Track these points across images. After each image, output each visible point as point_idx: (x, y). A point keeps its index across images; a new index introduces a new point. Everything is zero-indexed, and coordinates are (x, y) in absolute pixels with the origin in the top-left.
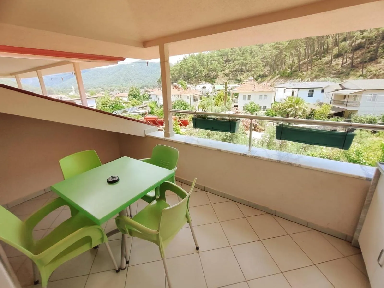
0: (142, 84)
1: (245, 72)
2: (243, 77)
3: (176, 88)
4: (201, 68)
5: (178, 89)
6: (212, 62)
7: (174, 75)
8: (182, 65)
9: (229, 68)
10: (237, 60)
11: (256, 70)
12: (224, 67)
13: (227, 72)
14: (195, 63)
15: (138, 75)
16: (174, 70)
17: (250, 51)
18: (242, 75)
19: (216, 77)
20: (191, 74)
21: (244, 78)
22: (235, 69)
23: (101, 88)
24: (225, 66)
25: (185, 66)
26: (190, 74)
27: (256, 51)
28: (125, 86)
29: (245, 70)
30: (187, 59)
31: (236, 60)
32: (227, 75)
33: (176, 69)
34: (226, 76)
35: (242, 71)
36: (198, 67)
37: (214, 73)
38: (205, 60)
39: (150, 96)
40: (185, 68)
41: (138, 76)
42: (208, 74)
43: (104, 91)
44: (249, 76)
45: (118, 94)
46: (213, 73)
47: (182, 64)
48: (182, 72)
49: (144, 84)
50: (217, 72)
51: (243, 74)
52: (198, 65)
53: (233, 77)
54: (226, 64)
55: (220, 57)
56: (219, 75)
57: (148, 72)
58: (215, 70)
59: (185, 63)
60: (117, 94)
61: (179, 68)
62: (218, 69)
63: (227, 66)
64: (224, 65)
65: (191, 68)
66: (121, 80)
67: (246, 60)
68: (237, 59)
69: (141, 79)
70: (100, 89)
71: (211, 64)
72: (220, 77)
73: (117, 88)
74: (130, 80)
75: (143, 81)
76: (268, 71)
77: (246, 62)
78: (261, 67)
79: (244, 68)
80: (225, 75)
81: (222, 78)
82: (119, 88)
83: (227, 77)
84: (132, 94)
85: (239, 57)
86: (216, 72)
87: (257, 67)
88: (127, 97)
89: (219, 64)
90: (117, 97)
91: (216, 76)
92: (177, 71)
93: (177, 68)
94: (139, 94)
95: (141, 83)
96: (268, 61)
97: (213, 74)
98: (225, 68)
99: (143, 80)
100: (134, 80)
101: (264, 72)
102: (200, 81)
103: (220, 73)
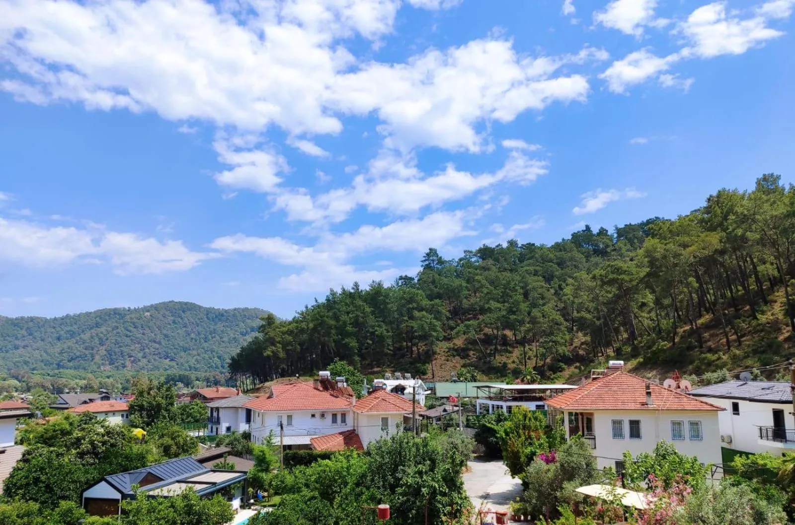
0: (169, 372)
1: (514, 347)
2: (512, 360)
4: (382, 330)
6: (417, 314)
7: (292, 346)
8: (321, 317)
10: (489, 310)
12: (452, 329)
13: (459, 342)
14: (362, 313)
15: (159, 343)
17: (522, 288)
18: (508, 354)
19: (429, 357)
20: (351, 344)
21: (514, 362)
22: (482, 337)
23: (17, 379)
25: (333, 322)
26: (346, 345)
27: (540, 291)
28: (108, 377)
29: (514, 339)
30: (335, 302)
31: (483, 311)
32: (461, 352)
33: (302, 331)
34: (459, 355)
35: (505, 341)
36: (373, 327)
37: (422, 347)
38: (393, 307)
39: (215, 414)
40: (330, 328)
41: (157, 346)
42: (401, 346)
43: (28, 390)
44: (529, 358)
45: (91, 404)
46: (416, 345)
47: (322, 314)
48: (319, 338)
49: (175, 371)
50: (432, 343)
51: (510, 352)
52: (371, 320)
53: (480, 359)
54: (456, 321)
55: (437, 301)
56: (438, 351)
58: (424, 337)
59: (330, 314)
60: (85, 402)
61: (311, 325)
62: (434, 334)
63: (461, 327)
64: (452, 323)
65: (349, 328)
66: (97, 358)
67: (517, 311)
68: (489, 308)
69: (166, 357)
70: (15, 382)
71: (412, 318)
72: (440, 359)
73: (77, 381)
74: (131, 357)
75: (173, 363)
76: (583, 346)
77: (519, 318)
78: (564, 334)
79: (509, 333)
80: (455, 353)
81: (448, 361)
82: (85, 382)
83: (461, 358)
84: (145, 403)
85: (493, 304)
86: (427, 342)
87: (551, 334)
88: (125, 414)
89: (436, 318)
90: (86, 414)
91: (426, 353)
92: (303, 337)
93: (304, 325)
94: (171, 404)
95: (166, 370)
97: (418, 349)
98: (455, 331)
99: (172, 360)
100: (144, 357)
101: (572, 347)
102: (376, 369)
103: (441, 347)
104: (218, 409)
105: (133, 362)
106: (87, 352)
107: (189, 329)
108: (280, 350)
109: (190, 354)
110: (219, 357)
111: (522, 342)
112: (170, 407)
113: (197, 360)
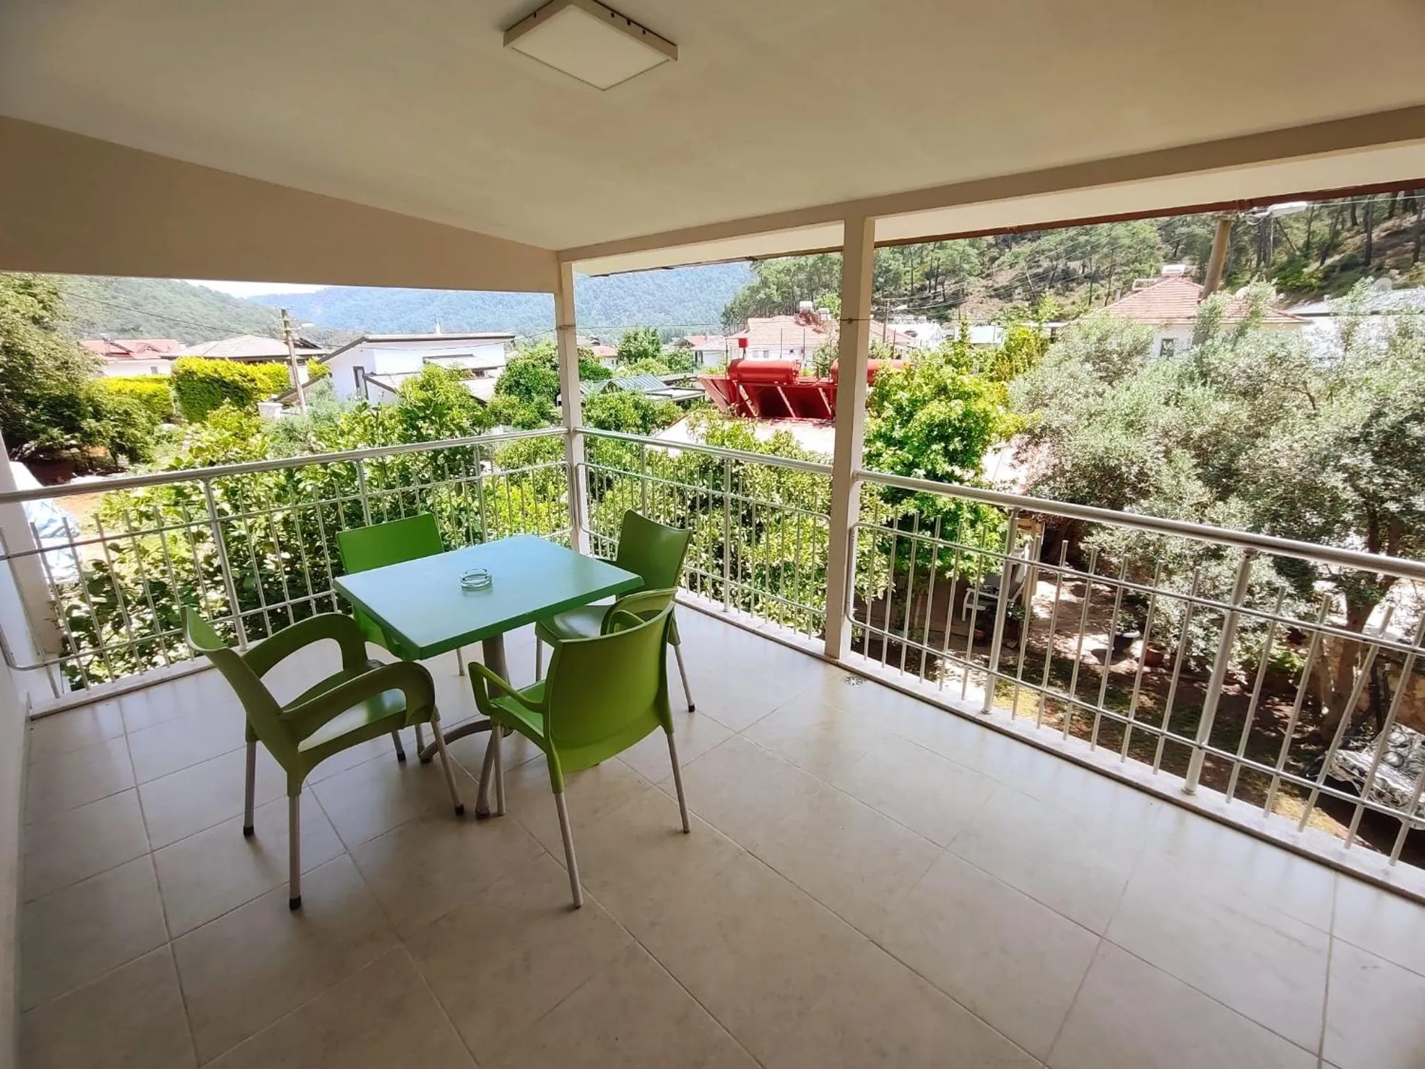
1: (1079, 284)
3: (808, 322)
4: (898, 264)
5: (813, 326)
9: (1011, 266)
11: (1137, 271)
12: (993, 260)
13: (1003, 279)
15: (653, 295)
16: (789, 270)
18: (1068, 293)
19: (956, 299)
21: (1073, 303)
22: (1037, 270)
24: (998, 258)
28: (606, 333)
29: (1081, 272)
32: (1003, 293)
34: (998, 296)
35: (1067, 277)
36: (887, 259)
37: (949, 286)
41: (651, 298)
42: (923, 287)
44: (1097, 298)
46: (942, 284)
50: (964, 280)
51: (1072, 290)
52: (885, 253)
54: (1003, 247)
56: (971, 290)
57: (687, 285)
58: (953, 272)
62: (966, 266)
63: (1007, 257)
64: (994, 252)
66: (594, 312)
71: (940, 246)
72: (971, 301)
74: (625, 311)
77: (1092, 240)
78: (1157, 262)
79: (1075, 265)
80: (993, 293)
81: (982, 302)
83: (1001, 300)
84: (632, 349)
86: (957, 279)
87: (1139, 261)
88: (615, 359)
89: (973, 245)
91: (956, 295)
92: (802, 276)
94: (658, 350)
96: (1191, 236)
97: (944, 290)
98: (996, 264)
100: (639, 311)
103: (975, 286)
104: (701, 352)
105: (628, 317)
106: (584, 307)
107: (683, 278)
108: (774, 292)
109: (685, 306)
110: (715, 310)
111: (1092, 278)
112: (656, 353)
113: (692, 313)
